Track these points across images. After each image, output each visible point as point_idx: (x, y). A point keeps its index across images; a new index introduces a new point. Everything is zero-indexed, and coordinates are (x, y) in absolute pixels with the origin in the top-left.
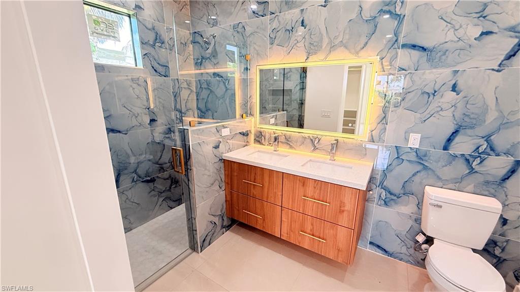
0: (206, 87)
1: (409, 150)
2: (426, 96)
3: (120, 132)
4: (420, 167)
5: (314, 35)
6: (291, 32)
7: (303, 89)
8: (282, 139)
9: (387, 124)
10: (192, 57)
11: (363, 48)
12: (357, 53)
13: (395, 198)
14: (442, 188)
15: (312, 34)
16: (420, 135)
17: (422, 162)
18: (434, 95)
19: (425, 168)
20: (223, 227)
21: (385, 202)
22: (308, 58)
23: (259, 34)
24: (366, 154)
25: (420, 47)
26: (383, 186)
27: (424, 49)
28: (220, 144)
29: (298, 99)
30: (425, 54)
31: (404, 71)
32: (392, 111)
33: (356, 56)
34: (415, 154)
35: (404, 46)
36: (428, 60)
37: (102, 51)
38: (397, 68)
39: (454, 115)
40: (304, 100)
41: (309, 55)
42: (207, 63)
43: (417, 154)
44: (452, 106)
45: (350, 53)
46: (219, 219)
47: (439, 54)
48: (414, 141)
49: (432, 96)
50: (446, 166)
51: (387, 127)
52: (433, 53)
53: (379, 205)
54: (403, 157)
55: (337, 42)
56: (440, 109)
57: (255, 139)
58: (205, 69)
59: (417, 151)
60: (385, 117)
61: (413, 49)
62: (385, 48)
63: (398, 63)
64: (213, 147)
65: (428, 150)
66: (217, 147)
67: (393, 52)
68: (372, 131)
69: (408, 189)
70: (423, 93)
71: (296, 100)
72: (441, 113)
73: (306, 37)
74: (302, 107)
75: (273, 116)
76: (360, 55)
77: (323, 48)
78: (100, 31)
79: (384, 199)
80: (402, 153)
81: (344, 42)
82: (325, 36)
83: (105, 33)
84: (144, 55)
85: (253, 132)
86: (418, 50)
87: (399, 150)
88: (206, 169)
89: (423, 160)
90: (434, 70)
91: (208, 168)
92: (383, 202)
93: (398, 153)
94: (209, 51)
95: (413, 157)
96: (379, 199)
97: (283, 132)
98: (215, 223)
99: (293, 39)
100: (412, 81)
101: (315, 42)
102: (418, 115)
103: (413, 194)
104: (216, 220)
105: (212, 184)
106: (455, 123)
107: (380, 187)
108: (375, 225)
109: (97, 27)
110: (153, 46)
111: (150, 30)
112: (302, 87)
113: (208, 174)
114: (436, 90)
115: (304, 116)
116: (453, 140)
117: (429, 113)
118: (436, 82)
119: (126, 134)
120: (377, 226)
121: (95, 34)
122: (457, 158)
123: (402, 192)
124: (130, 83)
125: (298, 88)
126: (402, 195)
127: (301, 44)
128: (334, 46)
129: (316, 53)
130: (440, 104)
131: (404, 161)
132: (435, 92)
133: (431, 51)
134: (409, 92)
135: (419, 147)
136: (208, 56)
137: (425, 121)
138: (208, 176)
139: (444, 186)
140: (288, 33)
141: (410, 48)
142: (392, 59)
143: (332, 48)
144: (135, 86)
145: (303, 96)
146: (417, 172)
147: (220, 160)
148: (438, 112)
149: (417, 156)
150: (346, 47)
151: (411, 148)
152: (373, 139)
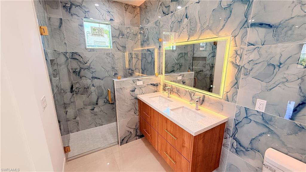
0: (145, 57)
1: (256, 113)
2: (272, 68)
3: (99, 79)
4: (265, 130)
5: (192, 23)
6: (180, 22)
7: (214, 56)
8: (175, 90)
9: (238, 89)
10: (140, 41)
11: (222, 29)
12: (218, 33)
13: (244, 150)
14: (287, 154)
15: (191, 22)
16: (266, 101)
17: (267, 125)
18: (280, 67)
19: (270, 131)
20: (136, 135)
21: (236, 150)
22: (189, 38)
23: (166, 26)
24: (223, 110)
25: (267, 24)
26: (235, 138)
27: (270, 26)
28: (136, 90)
29: (210, 64)
30: (271, 30)
31: (252, 46)
32: (242, 79)
33: (217, 36)
34: (261, 117)
35: (253, 25)
36: (274, 36)
37: (96, 42)
38: (247, 43)
39: (300, 88)
40: (215, 64)
41: (190, 36)
42: (145, 44)
43: (263, 118)
44: (299, 79)
45: (213, 33)
46: (134, 131)
47: (285, 29)
48: (261, 106)
49: (277, 68)
50: (291, 134)
51: (239, 91)
52: (279, 29)
53: (232, 152)
54: (251, 118)
55: (205, 26)
56: (285, 80)
57: (163, 88)
58: (144, 47)
59: (263, 115)
60: (237, 83)
61: (261, 27)
62: (237, 28)
63: (248, 39)
64: (130, 91)
65: (273, 116)
66: (133, 91)
67: (243, 30)
68: (227, 93)
69: (255, 145)
70: (269, 65)
71: (209, 64)
72: (286, 84)
73: (188, 24)
74: (212, 69)
75: (181, 75)
76: (220, 34)
77: (197, 31)
78: (95, 33)
79: (235, 148)
80: (250, 114)
81: (209, 26)
82: (199, 23)
83: (98, 34)
84: (113, 42)
85: (162, 84)
86: (265, 27)
87: (247, 111)
88: (125, 102)
89: (268, 123)
90: (280, 45)
91: (126, 102)
92: (235, 151)
93: (247, 113)
94: (146, 37)
95: (259, 119)
96: (232, 147)
97: (176, 86)
98: (131, 132)
99: (181, 27)
100: (259, 54)
101: (192, 27)
102: (264, 84)
103: (259, 151)
104: (132, 131)
105: (130, 111)
106: (302, 95)
107: (233, 137)
108: (228, 166)
109: (95, 32)
110: (118, 37)
111: (117, 30)
112: (213, 55)
113: (127, 105)
114: (282, 62)
115: (214, 75)
116: (299, 111)
117: (274, 83)
118: (281, 55)
119: (102, 80)
120: (230, 167)
121: (93, 35)
122: (304, 130)
123: (250, 147)
124: (105, 56)
125: (211, 56)
126: (250, 149)
127: (185, 30)
128: (203, 29)
129: (193, 35)
130: (285, 76)
131: (252, 122)
132: (281, 64)
133: (277, 27)
134: (256, 64)
135: (265, 112)
136: (145, 40)
137: (270, 90)
138: (127, 106)
139: (289, 154)
140: (179, 23)
141: (258, 26)
142: (243, 37)
143: (203, 31)
144: (108, 57)
145: (214, 62)
146: (263, 133)
147: (135, 98)
148: (283, 83)
149: (263, 119)
150: (211, 30)
151: (258, 111)
152: (228, 99)
